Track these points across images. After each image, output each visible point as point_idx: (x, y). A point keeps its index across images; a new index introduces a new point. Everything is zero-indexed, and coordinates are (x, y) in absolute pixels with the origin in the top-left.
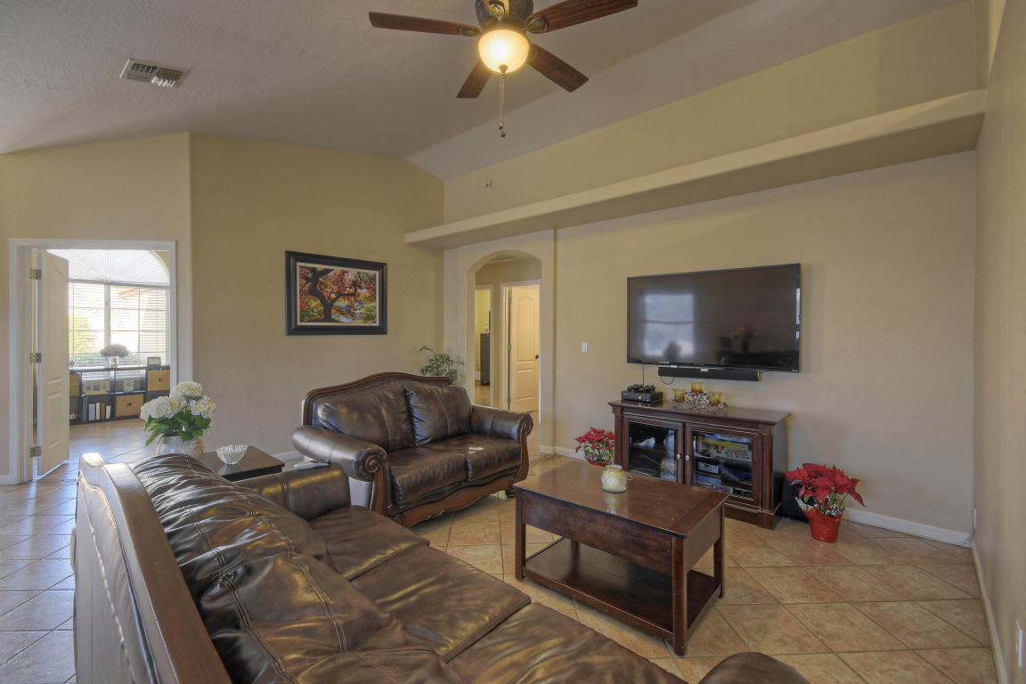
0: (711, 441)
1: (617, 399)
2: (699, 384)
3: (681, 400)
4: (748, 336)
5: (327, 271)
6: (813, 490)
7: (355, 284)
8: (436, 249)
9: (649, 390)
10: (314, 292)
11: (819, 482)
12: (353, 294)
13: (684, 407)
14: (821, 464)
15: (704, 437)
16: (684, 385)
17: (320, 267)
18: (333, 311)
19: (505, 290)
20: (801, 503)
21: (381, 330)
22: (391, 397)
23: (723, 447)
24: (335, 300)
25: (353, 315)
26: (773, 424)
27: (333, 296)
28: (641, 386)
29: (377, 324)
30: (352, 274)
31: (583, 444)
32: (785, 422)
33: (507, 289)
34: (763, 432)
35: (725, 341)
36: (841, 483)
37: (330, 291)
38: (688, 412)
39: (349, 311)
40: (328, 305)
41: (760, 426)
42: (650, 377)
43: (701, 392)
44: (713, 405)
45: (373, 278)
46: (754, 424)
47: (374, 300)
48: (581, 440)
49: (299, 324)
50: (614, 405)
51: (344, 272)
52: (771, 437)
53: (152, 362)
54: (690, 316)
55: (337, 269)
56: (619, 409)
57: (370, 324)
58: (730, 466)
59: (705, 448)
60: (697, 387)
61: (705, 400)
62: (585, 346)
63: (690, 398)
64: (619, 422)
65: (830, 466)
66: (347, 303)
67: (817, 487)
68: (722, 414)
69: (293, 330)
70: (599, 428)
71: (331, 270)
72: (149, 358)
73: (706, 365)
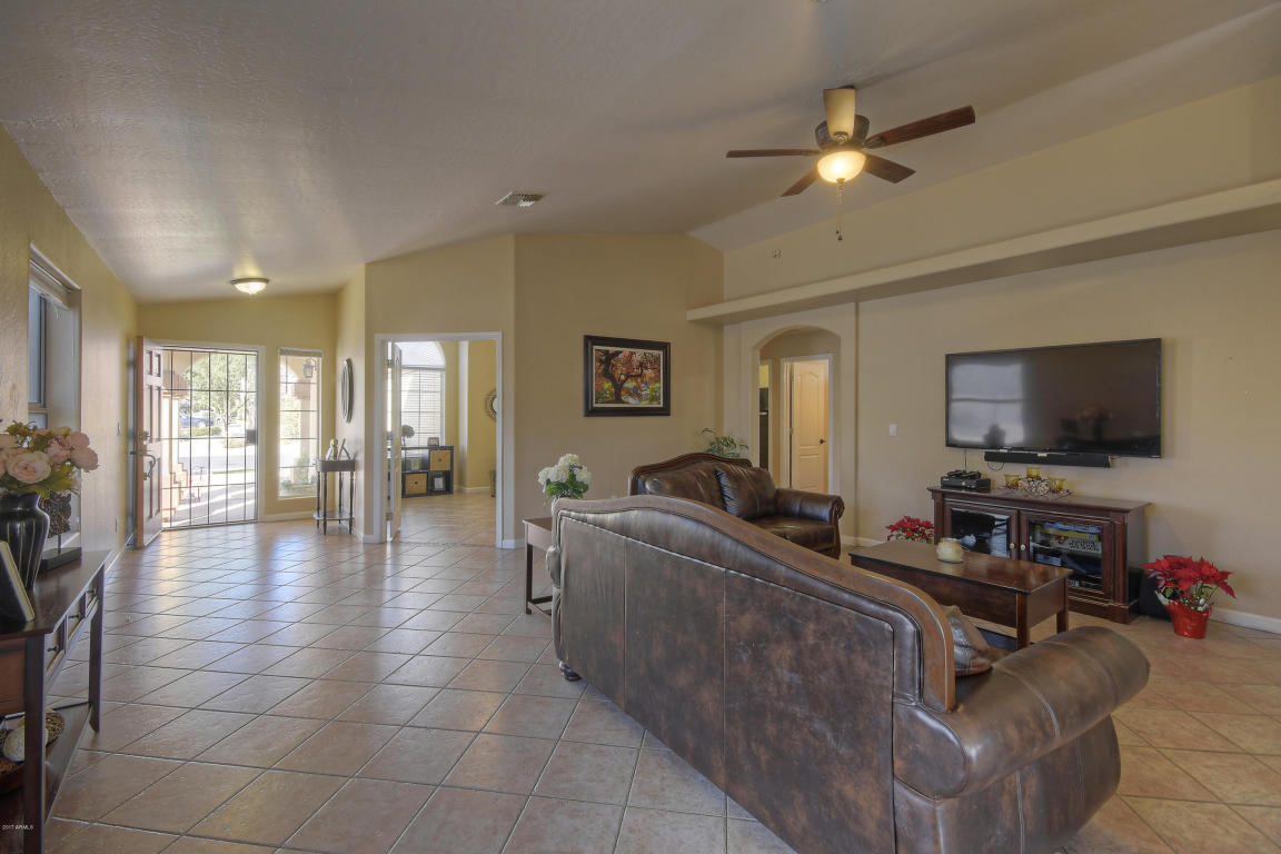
0: (1051, 531)
1: (937, 485)
2: (1035, 469)
3: (1014, 486)
4: (1101, 418)
5: (618, 353)
6: (1176, 582)
7: (642, 365)
8: (717, 325)
9: (974, 476)
10: (608, 375)
11: (1182, 573)
12: (640, 376)
13: (1018, 494)
14: (1186, 556)
15: (1042, 526)
16: (1019, 471)
17: (612, 349)
18: (623, 393)
19: (786, 365)
20: (1161, 597)
21: (665, 411)
22: (705, 475)
23: (1066, 538)
24: (624, 381)
25: (639, 396)
26: (1127, 511)
27: (623, 377)
28: (965, 472)
29: (661, 405)
30: (639, 354)
31: (895, 533)
32: (1143, 511)
33: (789, 364)
34: (1114, 522)
35: (1069, 425)
36: (1208, 574)
37: (620, 372)
38: (1023, 498)
39: (635, 393)
40: (618, 387)
41: (1112, 514)
42: (976, 463)
43: (1038, 478)
44: (1053, 492)
45: (658, 358)
46: (1104, 511)
47: (658, 381)
48: (893, 528)
49: (595, 405)
50: (933, 491)
51: (632, 354)
52: (1124, 526)
53: (433, 442)
54: (1018, 394)
55: (626, 351)
56: (940, 495)
57: (655, 405)
58: (1074, 557)
59: (1044, 538)
60: (1034, 473)
61: (1043, 488)
62: (893, 429)
63: (1026, 485)
64: (940, 509)
65: (1196, 559)
66: (634, 384)
67: (1179, 579)
68: (1064, 501)
69: (591, 412)
70: (913, 516)
71: (621, 352)
72: (430, 439)
73: (1044, 451)
